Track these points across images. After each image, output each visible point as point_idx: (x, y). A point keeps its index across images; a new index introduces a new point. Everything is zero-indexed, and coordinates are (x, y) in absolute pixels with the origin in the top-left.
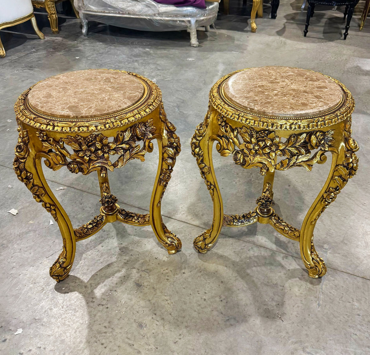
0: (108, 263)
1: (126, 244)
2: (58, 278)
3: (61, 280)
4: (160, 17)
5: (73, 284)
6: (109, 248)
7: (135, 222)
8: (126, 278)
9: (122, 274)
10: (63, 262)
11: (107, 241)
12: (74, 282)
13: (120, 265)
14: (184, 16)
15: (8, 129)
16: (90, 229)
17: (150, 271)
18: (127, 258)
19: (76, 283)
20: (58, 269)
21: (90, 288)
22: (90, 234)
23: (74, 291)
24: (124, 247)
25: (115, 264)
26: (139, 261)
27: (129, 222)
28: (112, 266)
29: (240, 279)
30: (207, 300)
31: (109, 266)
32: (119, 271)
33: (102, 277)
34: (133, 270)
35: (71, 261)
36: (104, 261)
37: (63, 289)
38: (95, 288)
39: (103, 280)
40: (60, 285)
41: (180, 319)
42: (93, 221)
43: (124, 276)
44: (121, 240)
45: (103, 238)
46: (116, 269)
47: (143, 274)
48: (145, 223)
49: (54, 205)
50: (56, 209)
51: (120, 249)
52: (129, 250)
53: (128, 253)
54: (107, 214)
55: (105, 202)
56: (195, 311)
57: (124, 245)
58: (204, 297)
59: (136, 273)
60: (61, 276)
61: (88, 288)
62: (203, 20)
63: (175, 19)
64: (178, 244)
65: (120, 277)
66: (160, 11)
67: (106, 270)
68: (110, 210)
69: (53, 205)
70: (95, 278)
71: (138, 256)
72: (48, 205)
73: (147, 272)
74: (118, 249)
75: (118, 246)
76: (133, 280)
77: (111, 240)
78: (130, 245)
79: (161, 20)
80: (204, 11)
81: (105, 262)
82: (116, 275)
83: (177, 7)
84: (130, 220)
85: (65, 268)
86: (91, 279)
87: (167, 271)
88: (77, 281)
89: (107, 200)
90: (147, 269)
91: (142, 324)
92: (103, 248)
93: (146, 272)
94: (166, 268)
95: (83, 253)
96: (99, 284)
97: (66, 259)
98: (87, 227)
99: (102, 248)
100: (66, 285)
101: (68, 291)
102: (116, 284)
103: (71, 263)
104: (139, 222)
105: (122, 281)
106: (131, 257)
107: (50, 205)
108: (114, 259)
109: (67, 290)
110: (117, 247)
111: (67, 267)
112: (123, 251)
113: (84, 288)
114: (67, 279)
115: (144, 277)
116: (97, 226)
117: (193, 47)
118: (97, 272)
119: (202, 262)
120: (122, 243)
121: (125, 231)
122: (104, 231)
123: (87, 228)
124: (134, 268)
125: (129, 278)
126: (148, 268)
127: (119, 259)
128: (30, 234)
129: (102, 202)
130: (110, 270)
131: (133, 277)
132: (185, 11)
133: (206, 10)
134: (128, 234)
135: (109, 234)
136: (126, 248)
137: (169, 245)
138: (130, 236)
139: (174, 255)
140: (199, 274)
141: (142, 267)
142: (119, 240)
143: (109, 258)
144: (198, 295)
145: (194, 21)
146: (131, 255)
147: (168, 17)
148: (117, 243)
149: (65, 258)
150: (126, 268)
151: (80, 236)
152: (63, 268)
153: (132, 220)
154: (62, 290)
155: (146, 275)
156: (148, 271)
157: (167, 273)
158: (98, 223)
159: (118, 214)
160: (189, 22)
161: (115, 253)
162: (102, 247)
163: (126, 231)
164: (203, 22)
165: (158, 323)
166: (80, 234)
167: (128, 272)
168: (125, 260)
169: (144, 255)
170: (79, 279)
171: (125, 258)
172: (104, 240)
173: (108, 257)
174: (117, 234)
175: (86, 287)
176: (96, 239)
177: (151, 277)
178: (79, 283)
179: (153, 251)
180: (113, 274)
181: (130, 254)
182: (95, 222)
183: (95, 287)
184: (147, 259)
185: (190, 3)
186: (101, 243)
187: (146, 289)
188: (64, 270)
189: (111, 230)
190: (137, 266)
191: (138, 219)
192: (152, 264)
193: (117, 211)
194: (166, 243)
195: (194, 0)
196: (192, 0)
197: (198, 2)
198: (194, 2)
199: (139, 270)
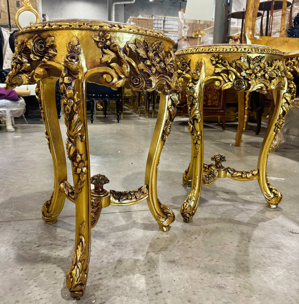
0: (116, 259)
5: (100, 292)
8: (152, 262)
9: (143, 262)
12: (99, 290)
13: (131, 256)
17: (166, 248)
19: (101, 290)
21: (125, 286)
24: (115, 243)
25: (124, 257)
27: (124, 202)
28: (124, 260)
29: (239, 225)
30: (239, 246)
31: (120, 261)
32: (137, 260)
36: (109, 260)
37: (93, 302)
38: (132, 283)
41: (242, 266)
43: (148, 262)
44: (104, 240)
46: (131, 260)
51: (113, 246)
52: (123, 243)
53: (126, 245)
56: (244, 256)
57: (113, 241)
58: (235, 245)
65: (145, 264)
73: (165, 250)
74: (111, 246)
75: (109, 244)
76: (161, 261)
78: (119, 239)
80: (17, 103)
88: (101, 288)
90: (162, 248)
91: (220, 285)
93: (163, 250)
100: (93, 297)
101: (103, 301)
102: (149, 270)
104: (135, 198)
105: (150, 266)
106: (134, 246)
108: (118, 254)
109: (100, 301)
110: (107, 246)
112: (119, 246)
113: (118, 289)
115: (167, 254)
117: (10, 132)
119: (199, 227)
120: (108, 241)
125: (155, 261)
131: (158, 259)
140: (208, 234)
144: (228, 246)
148: (104, 243)
153: (127, 198)
155: (166, 252)
157: (183, 244)
160: (5, 111)
163: (101, 232)
165: (231, 278)
167: (147, 258)
168: (130, 250)
169: (143, 240)
171: (128, 250)
173: (109, 256)
177: (173, 252)
178: (106, 288)
180: (135, 265)
181: (129, 245)
183: (129, 283)
184: (151, 242)
185: (4, 96)
187: (182, 261)
194: (163, 217)
195: (8, 94)
196: (6, 94)
197: (12, 95)
198: (8, 96)
199: (155, 252)
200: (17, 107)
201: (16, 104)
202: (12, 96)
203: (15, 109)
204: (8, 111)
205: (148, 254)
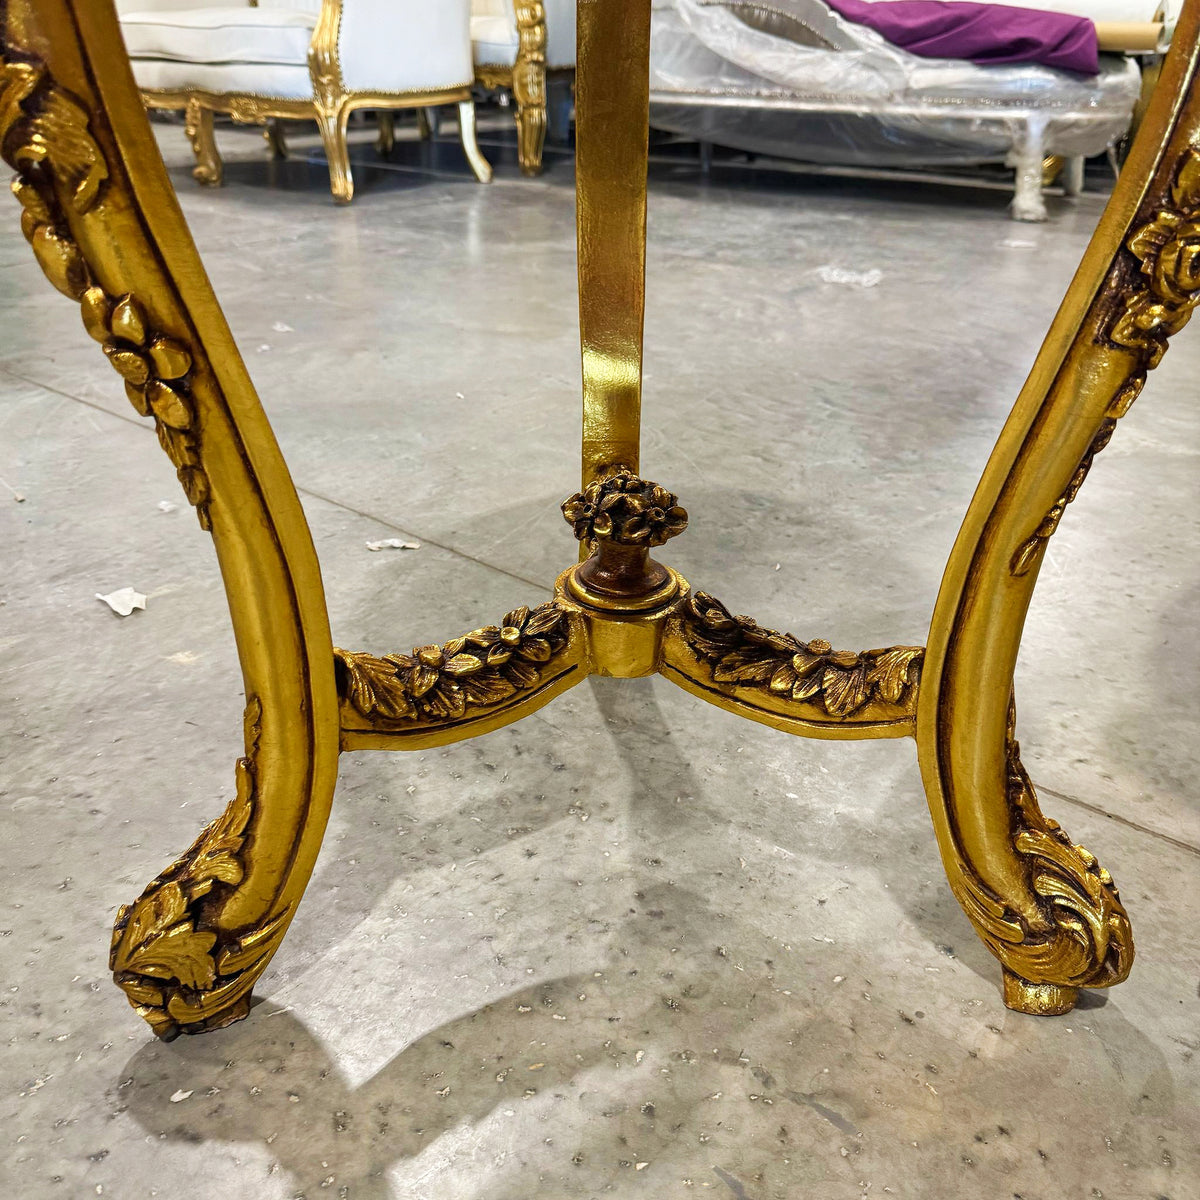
0: (548, 973)
1: (688, 869)
2: (158, 1000)
3: (183, 1019)
4: (911, 104)
5: (261, 1074)
6: (571, 872)
7: (785, 695)
8: (661, 1128)
9: (630, 1088)
10: (221, 890)
11: (568, 823)
12: (272, 1064)
13: (629, 1011)
14: (1007, 102)
15: (265, 347)
16: (462, 680)
17: (865, 1115)
18: (687, 968)
19: (280, 1070)
20: (169, 928)
21: (366, 1141)
22: (451, 723)
23: (247, 1132)
24: (669, 887)
25: (592, 989)
26: (772, 1009)
27: (740, 692)
28: (569, 1004)
31: (546, 994)
32: (612, 1055)
33: (478, 1070)
34: (726, 1071)
35: (278, 890)
36: (517, 954)
37: (178, 1097)
38: (410, 1153)
39: (479, 1103)
40: (171, 1060)
42: (492, 634)
43: (650, 1111)
44: (654, 839)
45: (545, 807)
46: (598, 1031)
47: (801, 1123)
48: (868, 714)
49: (190, 345)
50: (203, 392)
51: (640, 896)
52: (703, 913)
53: (693, 936)
54: (596, 608)
55: (597, 513)
57: (676, 869)
59: (746, 1108)
60: (190, 993)
61: (355, 1137)
62: (1075, 124)
63: (967, 113)
64: (1111, 935)
65: (614, 1112)
66: (914, 85)
67: (520, 1025)
68: (620, 582)
69: (177, 342)
70: (427, 1067)
71: (765, 971)
72: (127, 319)
73: (836, 1119)
74: (629, 888)
75: (635, 875)
76: (717, 1158)
77: (590, 830)
78: (713, 881)
79: (913, 117)
80: (1087, 87)
81: (523, 961)
82: (587, 1081)
83: (983, 66)
84: (750, 683)
85: (228, 939)
86: (394, 1070)
87: (1007, 1149)
88: (294, 1060)
89: (613, 497)
90: (838, 1095)
92: (535, 860)
93: (825, 1112)
94: (998, 1120)
95: (400, 871)
96: (442, 1122)
97: (245, 867)
98: (442, 661)
99: (523, 861)
100: (210, 1074)
101: (205, 1126)
102: (578, 1160)
103: (274, 914)
104: (817, 700)
105: (623, 1141)
106: (717, 966)
107: (152, 328)
108: (590, 954)
109: (196, 1116)
110: (620, 876)
111: (247, 930)
112: (659, 915)
113: (323, 1127)
114: (229, 1029)
115: (809, 1155)
116: (512, 679)
117: (1023, 221)
118: (455, 1024)
120: (660, 856)
121: (688, 789)
122: (561, 768)
123: (439, 667)
124: (733, 1059)
125: (688, 1136)
126: (845, 1081)
127: (629, 964)
128: (147, 713)
129: (576, 509)
130: (547, 1034)
131: (721, 1137)
132: (1014, 82)
133: (1095, 87)
134: (708, 812)
135: (587, 789)
136: (687, 894)
137: (1032, 935)
138: (720, 828)
139: (1055, 1023)
141: (791, 1065)
142: (644, 838)
143: (560, 938)
145: (1043, 125)
146: (718, 952)
147: (939, 105)
148: (625, 853)
149: (241, 857)
150: (673, 1041)
151: (382, 709)
152: (216, 930)
153: (764, 684)
154: (164, 1100)
155: (825, 1138)
156: (843, 1111)
157: (1009, 1167)
158: (529, 653)
159: (676, 623)
160: (1022, 125)
161: (602, 910)
162: (530, 854)
163: (698, 794)
164: (1077, 131)
166: (384, 694)
167: (678, 1081)
168: (669, 977)
169: (812, 971)
170: (315, 1045)
171: (667, 963)
172: (543, 820)
173: (551, 931)
174: (638, 799)
175: (339, 1123)
176: (501, 801)
177: (865, 1164)
178: (300, 1079)
179: (881, 959)
180: (567, 1070)
181: (712, 943)
182: (505, 645)
183: (410, 1140)
184: (839, 1010)
185: (1035, 52)
186: (526, 831)
188: (215, 952)
189: (602, 772)
190: (755, 1043)
191: (814, 674)
192: (880, 1056)
193: (667, 602)
194: (1011, 914)
195: (1055, 42)
196: (1045, 40)
197: (1071, 49)
198: (1056, 48)
199: (767, 1081)
200: (1085, 107)
201: (1084, 92)
202: (1073, 49)
203: (1072, 116)
204: (1036, 121)
205: (715, 1065)
